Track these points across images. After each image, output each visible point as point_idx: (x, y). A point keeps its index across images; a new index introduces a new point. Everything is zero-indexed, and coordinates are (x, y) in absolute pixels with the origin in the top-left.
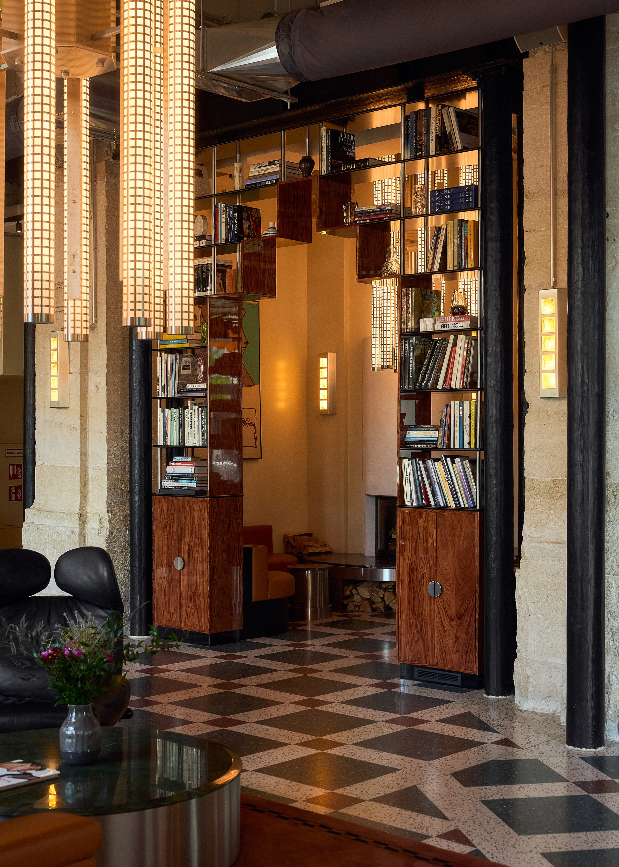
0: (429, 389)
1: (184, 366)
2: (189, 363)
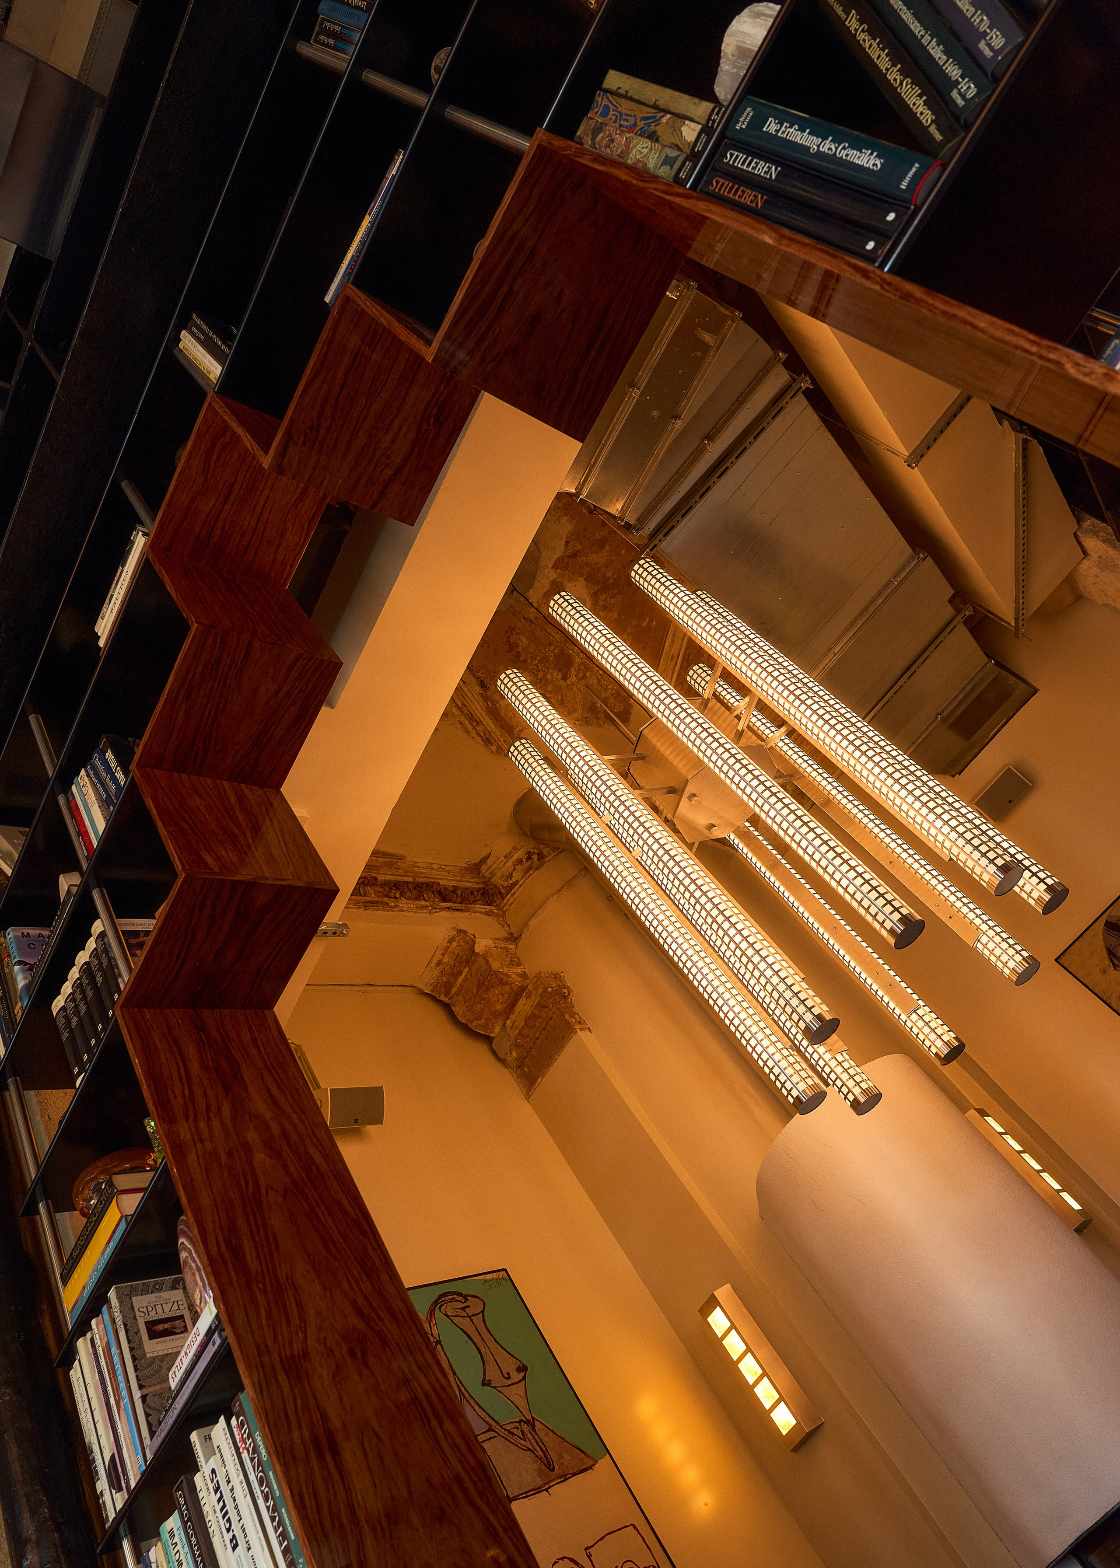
2: (175, 1307)
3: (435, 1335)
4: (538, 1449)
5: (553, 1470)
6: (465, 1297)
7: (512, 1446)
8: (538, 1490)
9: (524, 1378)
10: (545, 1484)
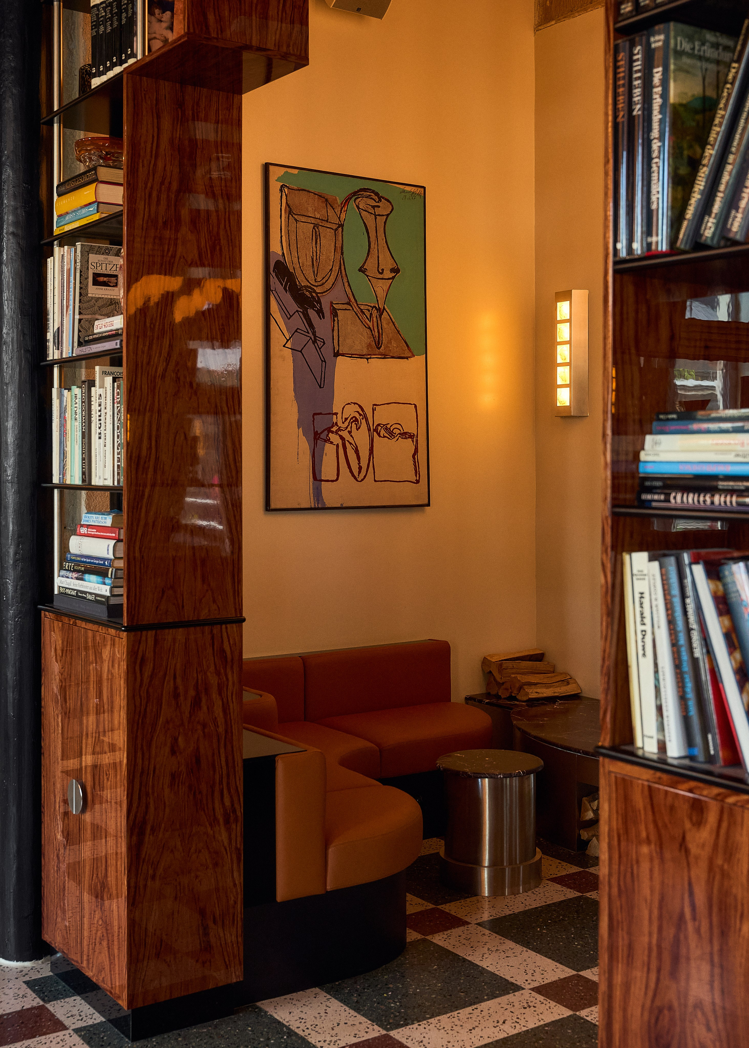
0: (735, 243)
1: (96, 275)
2: (114, 268)
3: (342, 219)
4: (376, 331)
5: (379, 348)
6: (380, 198)
7: (358, 321)
8: (361, 356)
9: (393, 278)
10: (369, 355)
